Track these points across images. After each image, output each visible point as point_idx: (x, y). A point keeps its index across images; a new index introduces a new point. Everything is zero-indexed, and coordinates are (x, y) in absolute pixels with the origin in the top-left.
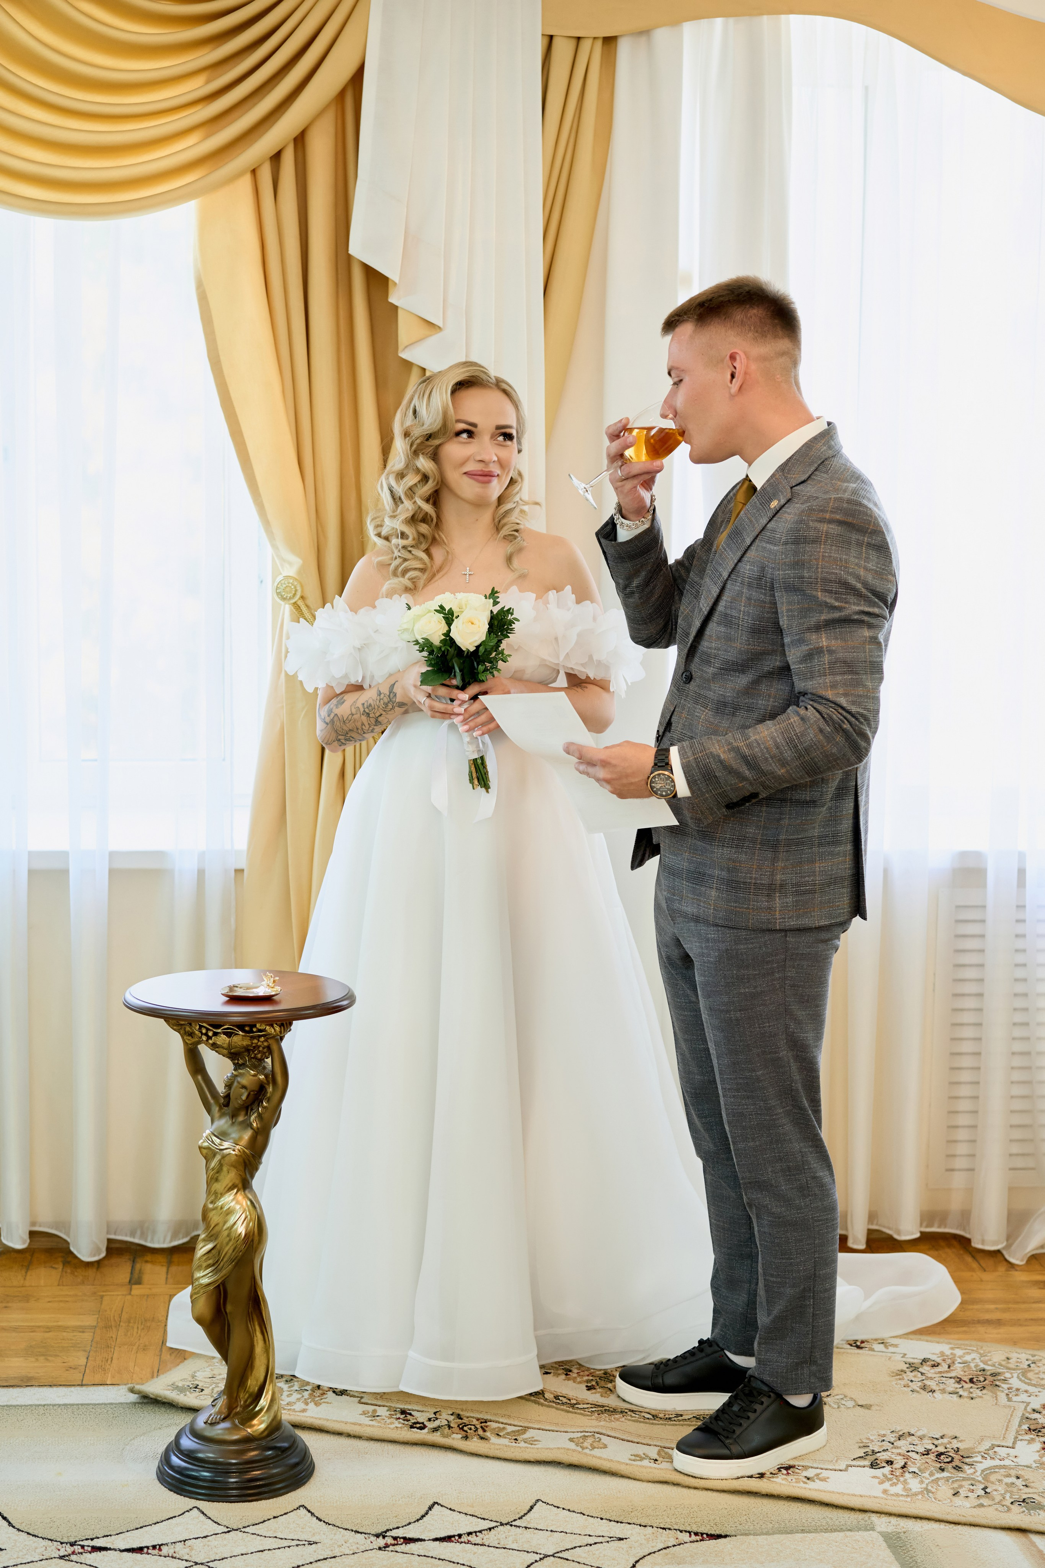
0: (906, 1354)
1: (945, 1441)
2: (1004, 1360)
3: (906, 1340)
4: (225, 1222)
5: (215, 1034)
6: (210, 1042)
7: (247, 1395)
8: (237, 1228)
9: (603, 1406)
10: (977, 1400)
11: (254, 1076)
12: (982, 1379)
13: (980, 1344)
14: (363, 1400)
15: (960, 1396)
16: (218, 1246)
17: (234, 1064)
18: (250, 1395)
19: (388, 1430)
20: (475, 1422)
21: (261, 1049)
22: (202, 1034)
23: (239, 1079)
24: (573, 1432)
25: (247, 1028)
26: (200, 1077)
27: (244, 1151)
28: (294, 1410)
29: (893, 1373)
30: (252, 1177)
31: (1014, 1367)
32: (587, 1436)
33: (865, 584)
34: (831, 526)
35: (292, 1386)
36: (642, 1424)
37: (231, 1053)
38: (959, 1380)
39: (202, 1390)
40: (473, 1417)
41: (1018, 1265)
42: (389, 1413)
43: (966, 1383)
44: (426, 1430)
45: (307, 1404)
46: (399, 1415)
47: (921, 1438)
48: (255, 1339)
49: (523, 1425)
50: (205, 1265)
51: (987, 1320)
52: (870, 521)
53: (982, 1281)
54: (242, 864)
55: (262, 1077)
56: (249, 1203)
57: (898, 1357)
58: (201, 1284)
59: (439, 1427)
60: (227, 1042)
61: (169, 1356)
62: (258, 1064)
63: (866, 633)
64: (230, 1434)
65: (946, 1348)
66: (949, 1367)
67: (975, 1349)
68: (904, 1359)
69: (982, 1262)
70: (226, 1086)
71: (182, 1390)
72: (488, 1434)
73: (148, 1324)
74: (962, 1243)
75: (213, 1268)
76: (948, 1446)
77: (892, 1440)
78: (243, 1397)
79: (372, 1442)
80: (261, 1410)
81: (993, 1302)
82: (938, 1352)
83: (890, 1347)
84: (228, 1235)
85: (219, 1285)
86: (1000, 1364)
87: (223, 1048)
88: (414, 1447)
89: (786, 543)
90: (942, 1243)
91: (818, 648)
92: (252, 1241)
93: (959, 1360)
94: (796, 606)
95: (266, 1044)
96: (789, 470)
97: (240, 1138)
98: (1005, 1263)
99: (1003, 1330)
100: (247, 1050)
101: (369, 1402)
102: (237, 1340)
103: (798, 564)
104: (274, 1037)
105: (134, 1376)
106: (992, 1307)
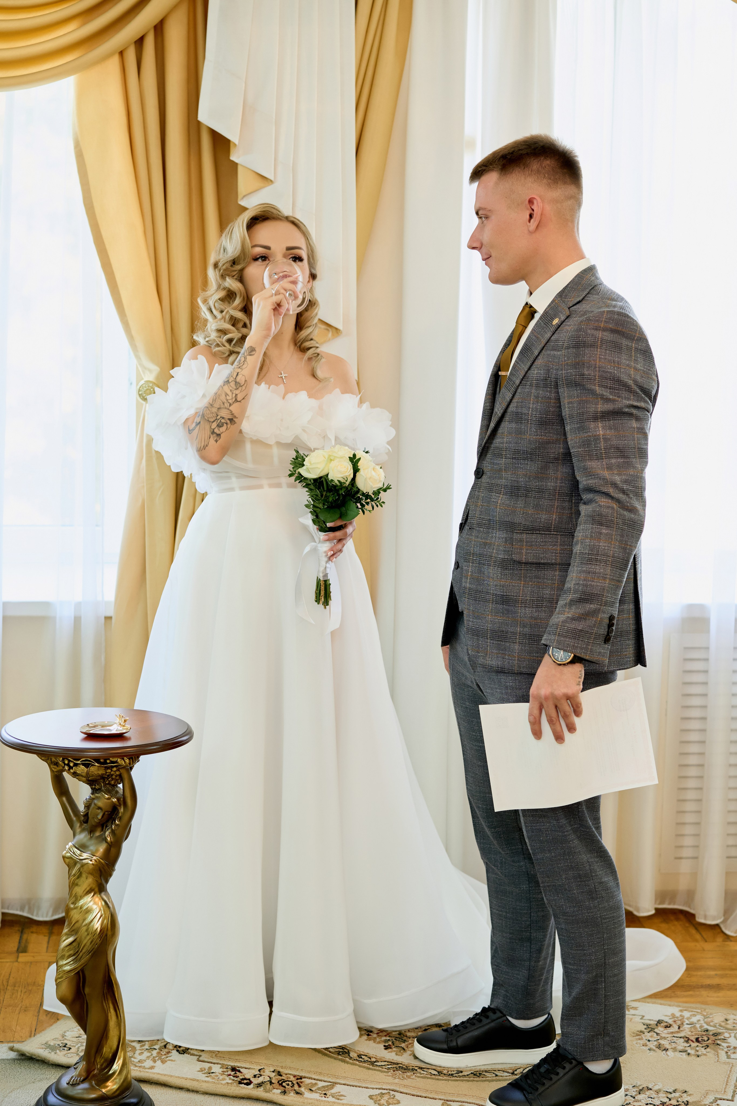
0: (643, 1016)
1: (677, 1094)
2: (723, 1022)
3: (644, 1004)
4: (84, 920)
5: (76, 765)
6: (72, 771)
7: (103, 1060)
8: (93, 925)
9: (398, 1064)
10: (702, 1058)
11: (108, 799)
12: (706, 1038)
13: (703, 1006)
14: (201, 1059)
15: (689, 1054)
16: (78, 939)
17: (92, 788)
18: (106, 1060)
19: (221, 1086)
20: (292, 1078)
21: (114, 777)
22: (65, 764)
23: (96, 801)
24: (373, 1089)
25: (102, 760)
26: (64, 799)
27: (99, 861)
28: (144, 1068)
29: (634, 1033)
30: (107, 881)
31: (731, 1028)
32: (384, 1094)
33: (635, 382)
34: (605, 334)
35: (143, 1046)
36: (429, 1080)
37: (88, 780)
38: (687, 1040)
39: (70, 1049)
40: (290, 1074)
41: (732, 937)
42: (222, 1070)
43: (693, 1042)
44: (252, 1086)
45: (155, 1061)
46: (230, 1072)
47: (658, 1092)
48: (109, 1014)
49: (331, 1081)
50: (67, 954)
51: (709, 985)
52: (637, 330)
53: (704, 950)
54: (110, 613)
55: (115, 800)
56: (103, 903)
57: (637, 1019)
58: (64, 971)
59: (262, 1083)
60: (86, 771)
61: (45, 1017)
62: (111, 789)
63: (634, 424)
64: (88, 1093)
65: (676, 1011)
66: (679, 1028)
67: (699, 1011)
68: (643, 1021)
69: (703, 934)
70: (85, 807)
71: (53, 1048)
72: (302, 1089)
73: (30, 988)
74: (688, 917)
75: (74, 957)
76: (679, 1099)
77: (634, 1094)
78: (99, 1062)
79: (207, 1096)
80: (114, 1073)
81: (714, 969)
82: (669, 1014)
83: (631, 1010)
84: (87, 930)
85: (79, 972)
86: (720, 1025)
87: (82, 776)
88: (242, 1100)
89: (568, 348)
90: (672, 918)
91: (595, 436)
92: (106, 935)
93: (687, 1022)
94: (576, 399)
95: (118, 773)
96: (566, 296)
97: (97, 850)
98: (722, 935)
99: (721, 994)
100: (102, 777)
101: (206, 1060)
102: (94, 1017)
103: (577, 365)
104: (124, 767)
105: (16, 1034)
106: (712, 973)
